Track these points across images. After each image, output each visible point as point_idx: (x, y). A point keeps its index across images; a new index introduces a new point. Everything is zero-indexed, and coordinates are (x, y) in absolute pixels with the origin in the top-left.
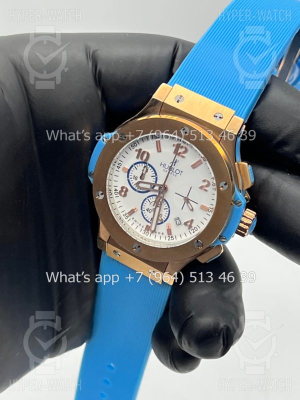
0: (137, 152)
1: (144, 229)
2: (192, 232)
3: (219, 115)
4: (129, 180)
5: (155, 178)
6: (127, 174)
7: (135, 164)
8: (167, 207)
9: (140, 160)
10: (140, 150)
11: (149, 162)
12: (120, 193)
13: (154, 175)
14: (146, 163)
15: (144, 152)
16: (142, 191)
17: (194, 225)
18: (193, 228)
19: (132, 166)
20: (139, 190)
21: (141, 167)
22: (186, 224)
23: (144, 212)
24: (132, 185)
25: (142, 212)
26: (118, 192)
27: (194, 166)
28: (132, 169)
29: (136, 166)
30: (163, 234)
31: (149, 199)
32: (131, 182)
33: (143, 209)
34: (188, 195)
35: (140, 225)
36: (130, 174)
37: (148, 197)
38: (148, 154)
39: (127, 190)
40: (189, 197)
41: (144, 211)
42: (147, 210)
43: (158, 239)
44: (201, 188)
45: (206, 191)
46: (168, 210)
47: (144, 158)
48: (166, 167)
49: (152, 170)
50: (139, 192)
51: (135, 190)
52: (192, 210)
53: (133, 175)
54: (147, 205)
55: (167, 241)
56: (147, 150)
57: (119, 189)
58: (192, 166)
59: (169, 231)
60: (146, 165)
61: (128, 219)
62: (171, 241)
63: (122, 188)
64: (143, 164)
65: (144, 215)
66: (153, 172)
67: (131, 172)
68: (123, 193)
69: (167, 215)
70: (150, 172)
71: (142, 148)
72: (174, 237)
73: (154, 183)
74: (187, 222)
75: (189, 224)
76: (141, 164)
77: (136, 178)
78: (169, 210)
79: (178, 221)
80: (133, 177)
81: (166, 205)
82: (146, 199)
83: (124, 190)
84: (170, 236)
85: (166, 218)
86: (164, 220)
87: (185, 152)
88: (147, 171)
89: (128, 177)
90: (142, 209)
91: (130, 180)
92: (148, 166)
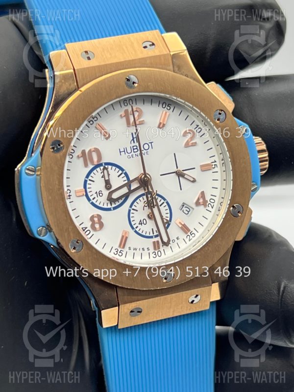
0: (82, 159)
1: (152, 250)
2: (210, 208)
3: (147, 44)
4: (93, 204)
5: (123, 175)
6: (85, 197)
7: (87, 176)
8: (163, 201)
9: (91, 167)
10: (83, 152)
11: (104, 161)
12: (93, 227)
13: (120, 172)
14: (101, 165)
15: (90, 151)
16: (117, 204)
17: (208, 198)
18: (209, 202)
19: (85, 182)
20: (114, 205)
21: (97, 175)
22: (198, 203)
23: (137, 230)
24: (101, 205)
25: (136, 232)
26: (89, 228)
27: (161, 126)
28: (88, 186)
29: (90, 178)
30: (178, 238)
31: (133, 207)
32: (97, 204)
33: (135, 227)
34: (177, 168)
35: (143, 249)
36: (89, 194)
37: (131, 206)
38: (97, 151)
39: (99, 217)
40: (181, 168)
41: (137, 227)
42: (141, 223)
43: (176, 250)
44: (187, 145)
45: (194, 144)
46: (165, 204)
47: (95, 159)
48: (129, 151)
49: (114, 168)
50: (115, 208)
51: (109, 209)
52: (194, 181)
53: (93, 193)
54: (137, 217)
55: (189, 243)
56: (92, 147)
57: (88, 224)
58: (159, 127)
59: (185, 229)
60: (102, 168)
61: (124, 253)
62: (194, 239)
63: (92, 218)
64: (98, 169)
65: (140, 232)
66: (117, 169)
67: (88, 190)
68: (97, 226)
69: (168, 211)
70: (113, 172)
71: (83, 149)
72: (194, 232)
73: (126, 182)
74: (198, 199)
75: (202, 201)
76: (95, 171)
77: (99, 194)
78: (167, 203)
79: (184, 209)
80: (95, 195)
81: (159, 199)
82: (129, 211)
83: (96, 219)
84: (189, 234)
85: (169, 215)
86: (168, 219)
87: (139, 116)
88: (109, 175)
89: (89, 200)
90: (133, 228)
91: (94, 201)
92: (106, 166)
